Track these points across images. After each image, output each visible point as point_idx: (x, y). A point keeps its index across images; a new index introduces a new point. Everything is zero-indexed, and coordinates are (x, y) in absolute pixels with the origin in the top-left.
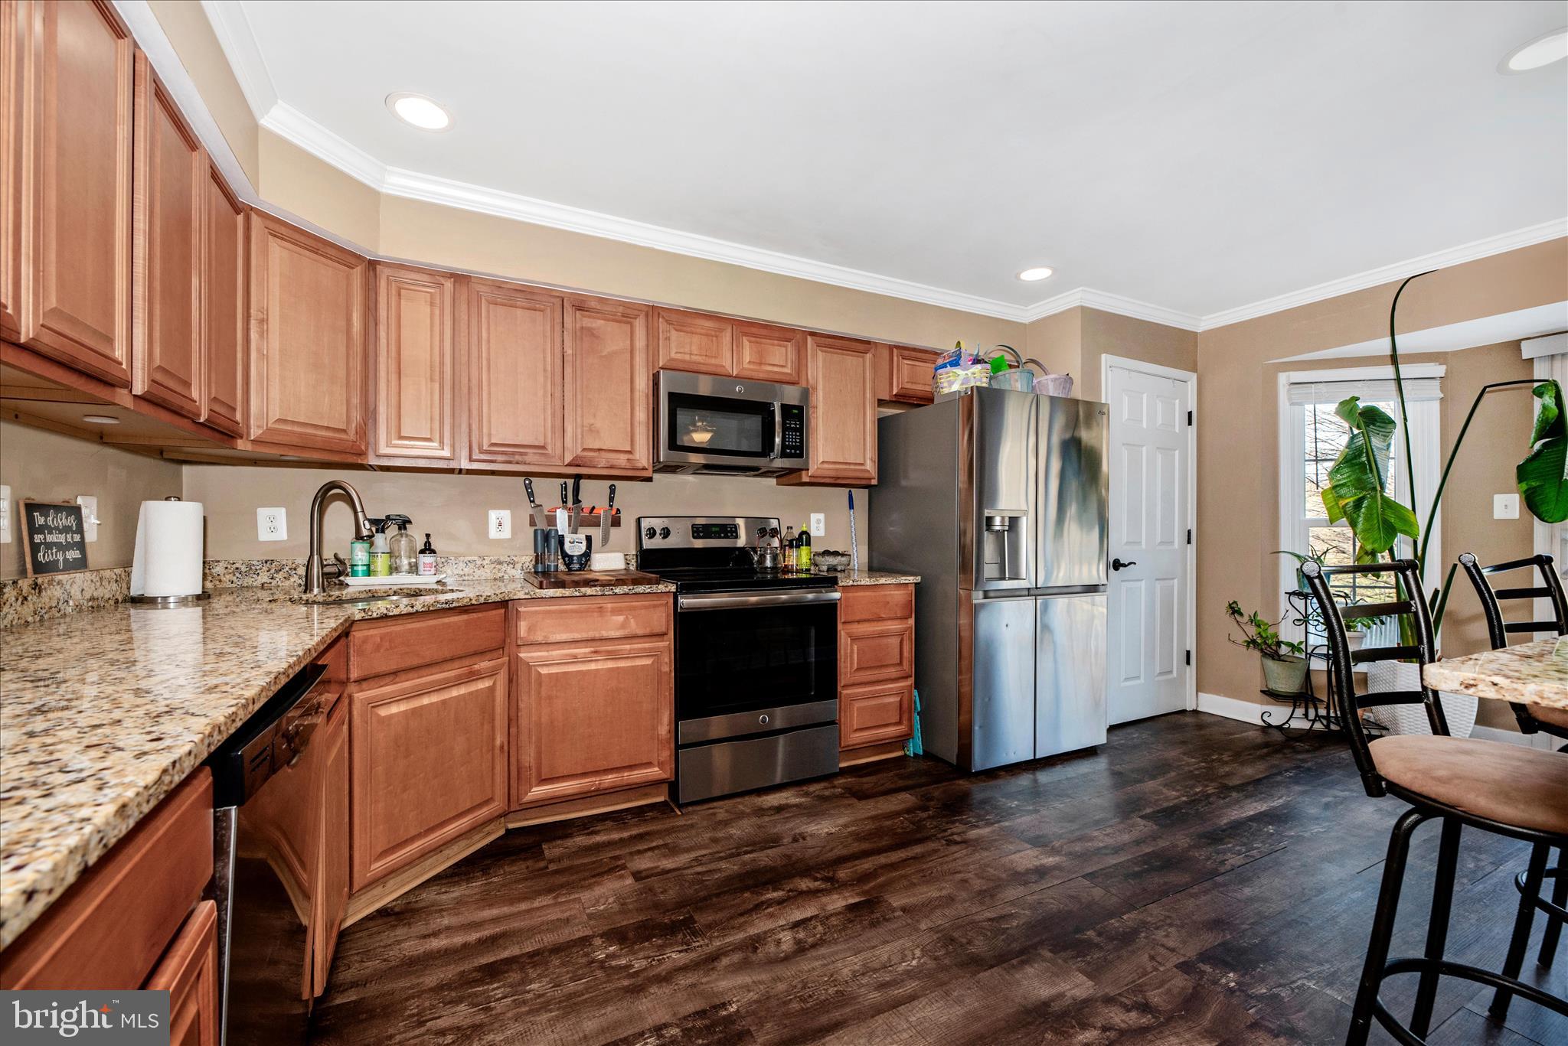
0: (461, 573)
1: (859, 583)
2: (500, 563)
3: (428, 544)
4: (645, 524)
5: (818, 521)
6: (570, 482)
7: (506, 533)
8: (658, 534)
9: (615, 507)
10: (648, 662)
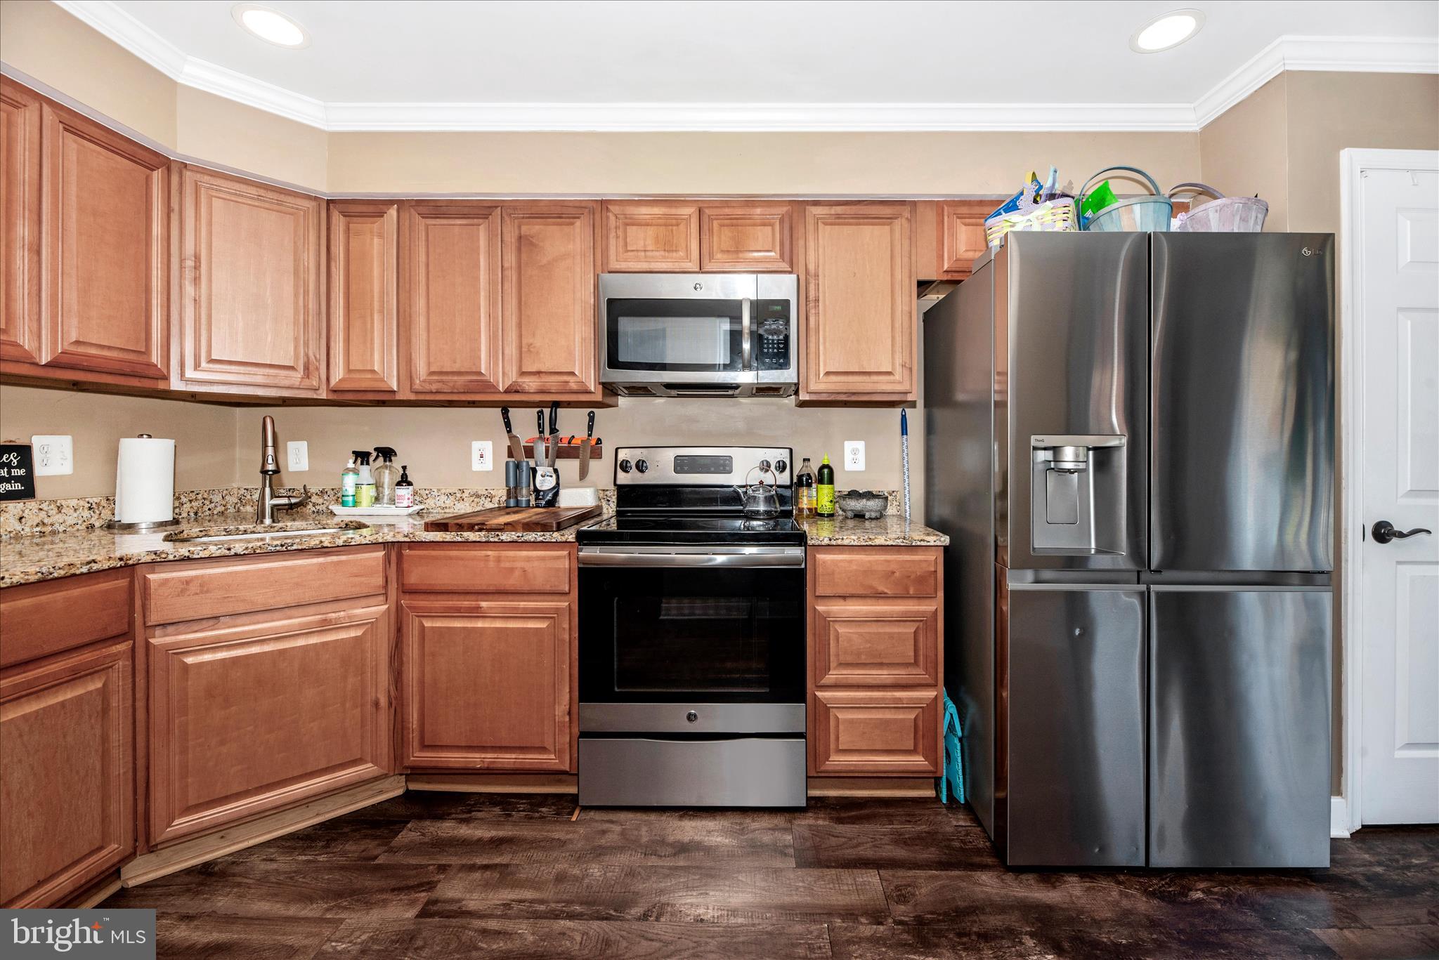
0: (443, 505)
1: (839, 542)
2: (478, 496)
3: (404, 477)
4: (623, 455)
5: (855, 452)
6: (547, 411)
7: (488, 465)
8: (634, 467)
9: (595, 436)
10: (542, 625)
